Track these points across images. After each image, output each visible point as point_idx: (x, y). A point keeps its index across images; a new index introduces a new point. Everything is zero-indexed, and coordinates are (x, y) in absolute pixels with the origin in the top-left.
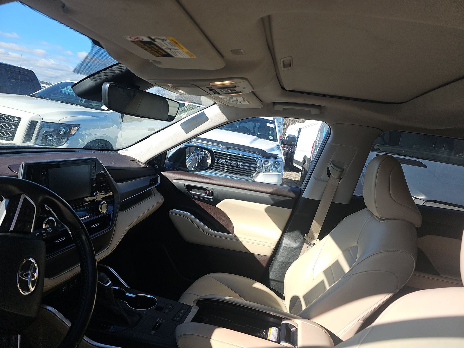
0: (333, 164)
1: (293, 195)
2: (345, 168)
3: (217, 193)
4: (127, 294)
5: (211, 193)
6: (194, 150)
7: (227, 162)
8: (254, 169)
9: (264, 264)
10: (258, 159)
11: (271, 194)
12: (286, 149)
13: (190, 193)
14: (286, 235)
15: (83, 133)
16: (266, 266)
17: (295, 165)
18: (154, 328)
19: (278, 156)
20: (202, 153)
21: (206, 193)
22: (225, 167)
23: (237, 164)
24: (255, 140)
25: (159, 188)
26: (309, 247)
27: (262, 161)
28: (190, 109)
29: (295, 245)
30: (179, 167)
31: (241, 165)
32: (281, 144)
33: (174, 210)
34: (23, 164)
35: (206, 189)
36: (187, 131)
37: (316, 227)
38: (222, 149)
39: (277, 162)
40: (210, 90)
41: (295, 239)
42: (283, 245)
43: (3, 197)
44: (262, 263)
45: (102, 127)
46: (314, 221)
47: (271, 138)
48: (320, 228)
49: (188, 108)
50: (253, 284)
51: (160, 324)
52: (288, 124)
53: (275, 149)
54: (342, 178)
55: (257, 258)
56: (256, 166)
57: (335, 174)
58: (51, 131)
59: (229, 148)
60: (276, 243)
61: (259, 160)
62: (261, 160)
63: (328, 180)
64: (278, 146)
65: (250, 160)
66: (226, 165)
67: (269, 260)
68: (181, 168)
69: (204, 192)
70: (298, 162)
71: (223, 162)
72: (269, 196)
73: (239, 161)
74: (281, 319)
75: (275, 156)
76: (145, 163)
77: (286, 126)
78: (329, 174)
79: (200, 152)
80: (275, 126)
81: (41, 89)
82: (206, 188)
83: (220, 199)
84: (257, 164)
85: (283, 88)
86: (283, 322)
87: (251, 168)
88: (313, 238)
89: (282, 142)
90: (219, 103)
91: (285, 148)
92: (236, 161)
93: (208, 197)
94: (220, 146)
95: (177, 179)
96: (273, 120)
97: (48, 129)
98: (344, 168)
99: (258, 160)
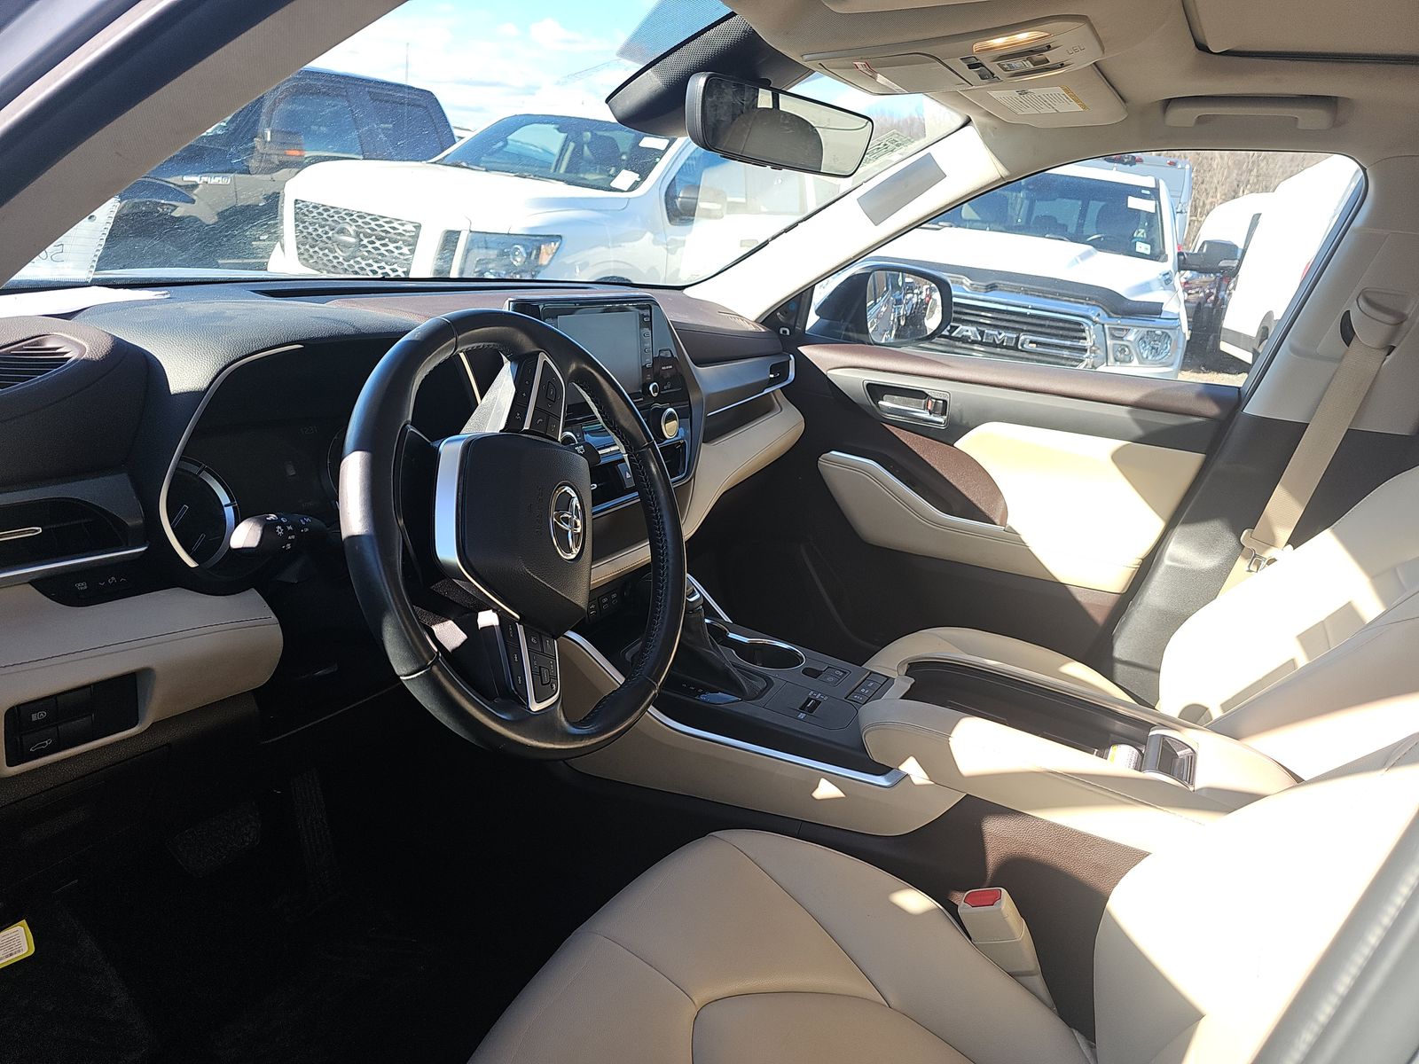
0: (1368, 301)
1: (1212, 409)
2: (1409, 311)
3: (958, 404)
4: (731, 635)
5: (943, 408)
6: (887, 289)
7: (982, 333)
8: (1076, 355)
9: (1100, 617)
10: (1091, 320)
11: (1136, 405)
12: (1197, 292)
13: (878, 406)
14: (1178, 530)
15: (569, 261)
16: (1105, 623)
17: (1225, 347)
18: (803, 708)
19: (1164, 308)
20: (911, 299)
21: (926, 407)
22: (973, 350)
23: (1018, 338)
24: (1084, 257)
25: (791, 394)
26: (1253, 568)
27: (1106, 326)
28: (891, 146)
29: (1207, 562)
30: (847, 333)
31: (1031, 342)
32: (1180, 270)
33: (833, 452)
34: (510, 301)
35: (927, 395)
36: (877, 218)
37: (1284, 507)
38: (967, 292)
39: (1159, 332)
40: (971, 66)
41: (1207, 547)
42: (1166, 562)
43: (504, 358)
44: (1092, 612)
45: (616, 241)
46: (1279, 491)
47: (1142, 248)
48: (1298, 512)
49: (885, 145)
50: (1062, 665)
51: (818, 703)
52: (1211, 203)
53: (1156, 285)
54: (1394, 347)
55: (1079, 599)
56: (1081, 343)
57: (1369, 331)
58: (492, 257)
59: (992, 287)
60: (1141, 557)
61: (1095, 323)
62: (1103, 325)
63: (1343, 357)
64: (1167, 277)
65: (1061, 324)
66: (981, 343)
67: (1116, 605)
68: (851, 334)
69: (918, 405)
70: (1237, 338)
71: (969, 334)
72: (1130, 412)
73: (1022, 330)
74: (1150, 726)
75: (1154, 310)
76: (755, 321)
77: (1199, 211)
78: (1347, 333)
79: (906, 294)
80: (1159, 207)
81: (454, 142)
82: (927, 391)
83: (968, 423)
84: (1085, 339)
85: (1202, 47)
86: (1151, 733)
87: (1066, 353)
88: (1271, 542)
89: (1183, 265)
90: (985, 120)
91: (1191, 289)
92: (1014, 329)
93: (932, 417)
94: (962, 283)
95: (842, 365)
96: (1153, 186)
97: (485, 251)
98: (1407, 312)
99: (1090, 323)
